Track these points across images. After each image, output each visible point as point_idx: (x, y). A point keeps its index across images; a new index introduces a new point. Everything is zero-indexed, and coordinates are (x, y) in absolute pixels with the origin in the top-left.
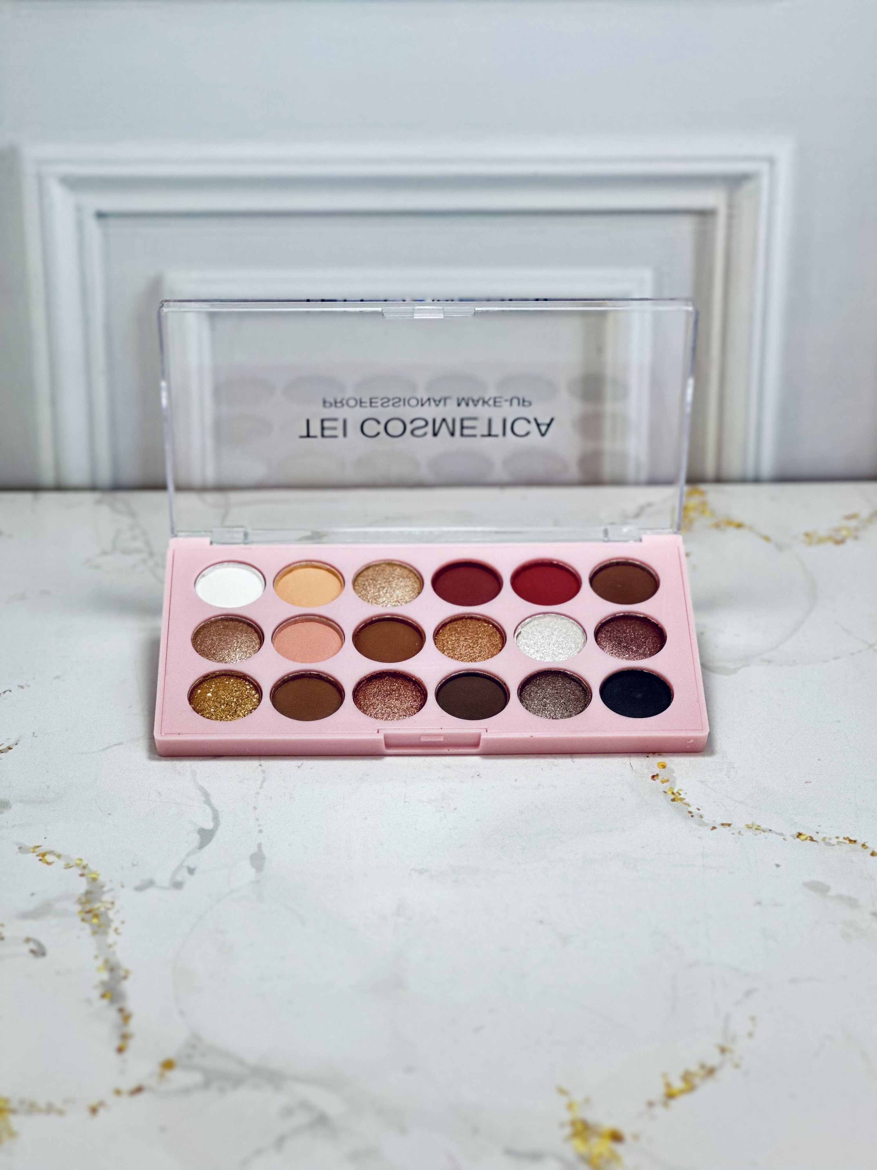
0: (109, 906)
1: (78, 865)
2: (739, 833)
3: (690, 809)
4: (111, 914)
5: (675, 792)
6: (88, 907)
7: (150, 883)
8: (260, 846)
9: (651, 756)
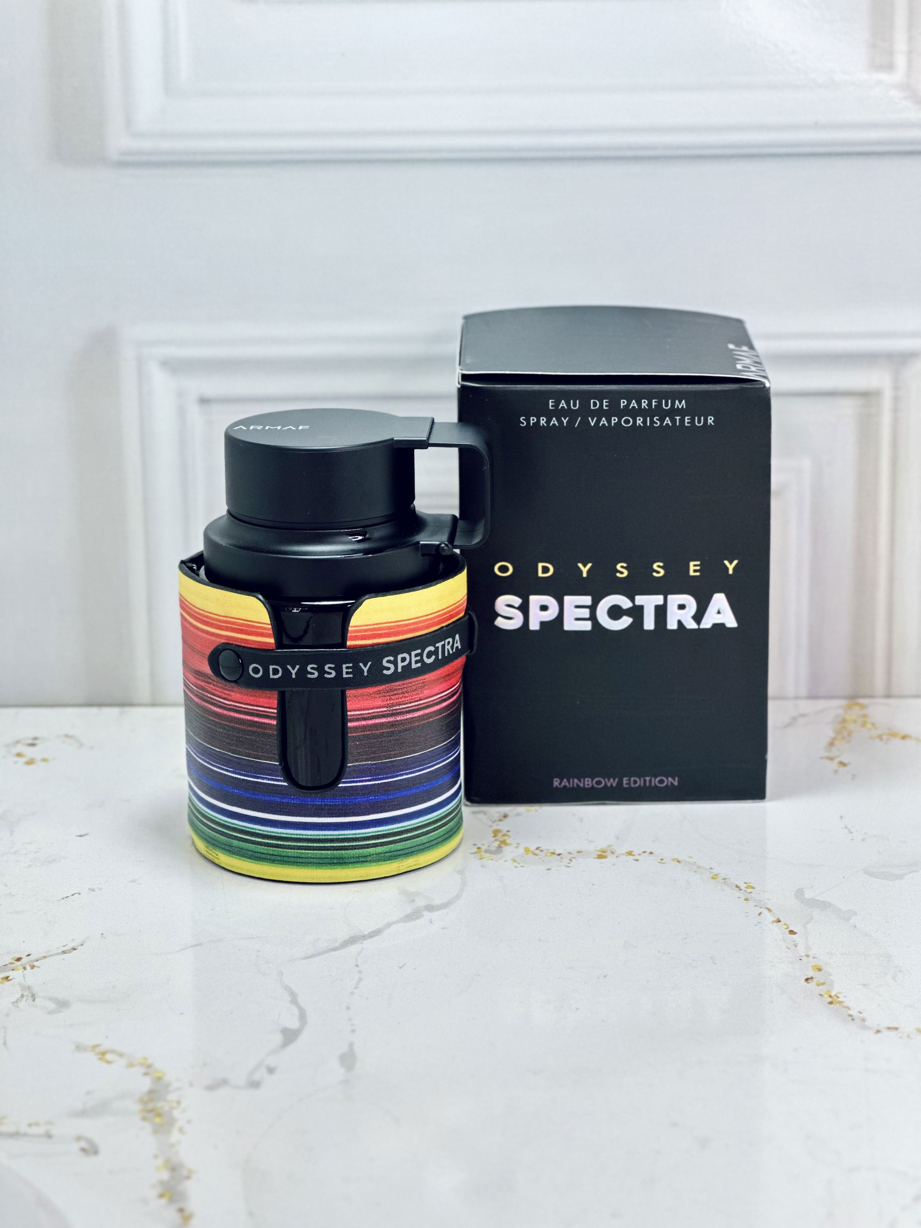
0: (175, 1105)
1: (141, 1064)
2: (908, 1036)
3: (850, 1012)
4: (176, 1113)
5: (833, 994)
6: (151, 1106)
7: (224, 1082)
8: (351, 1045)
9: (804, 958)
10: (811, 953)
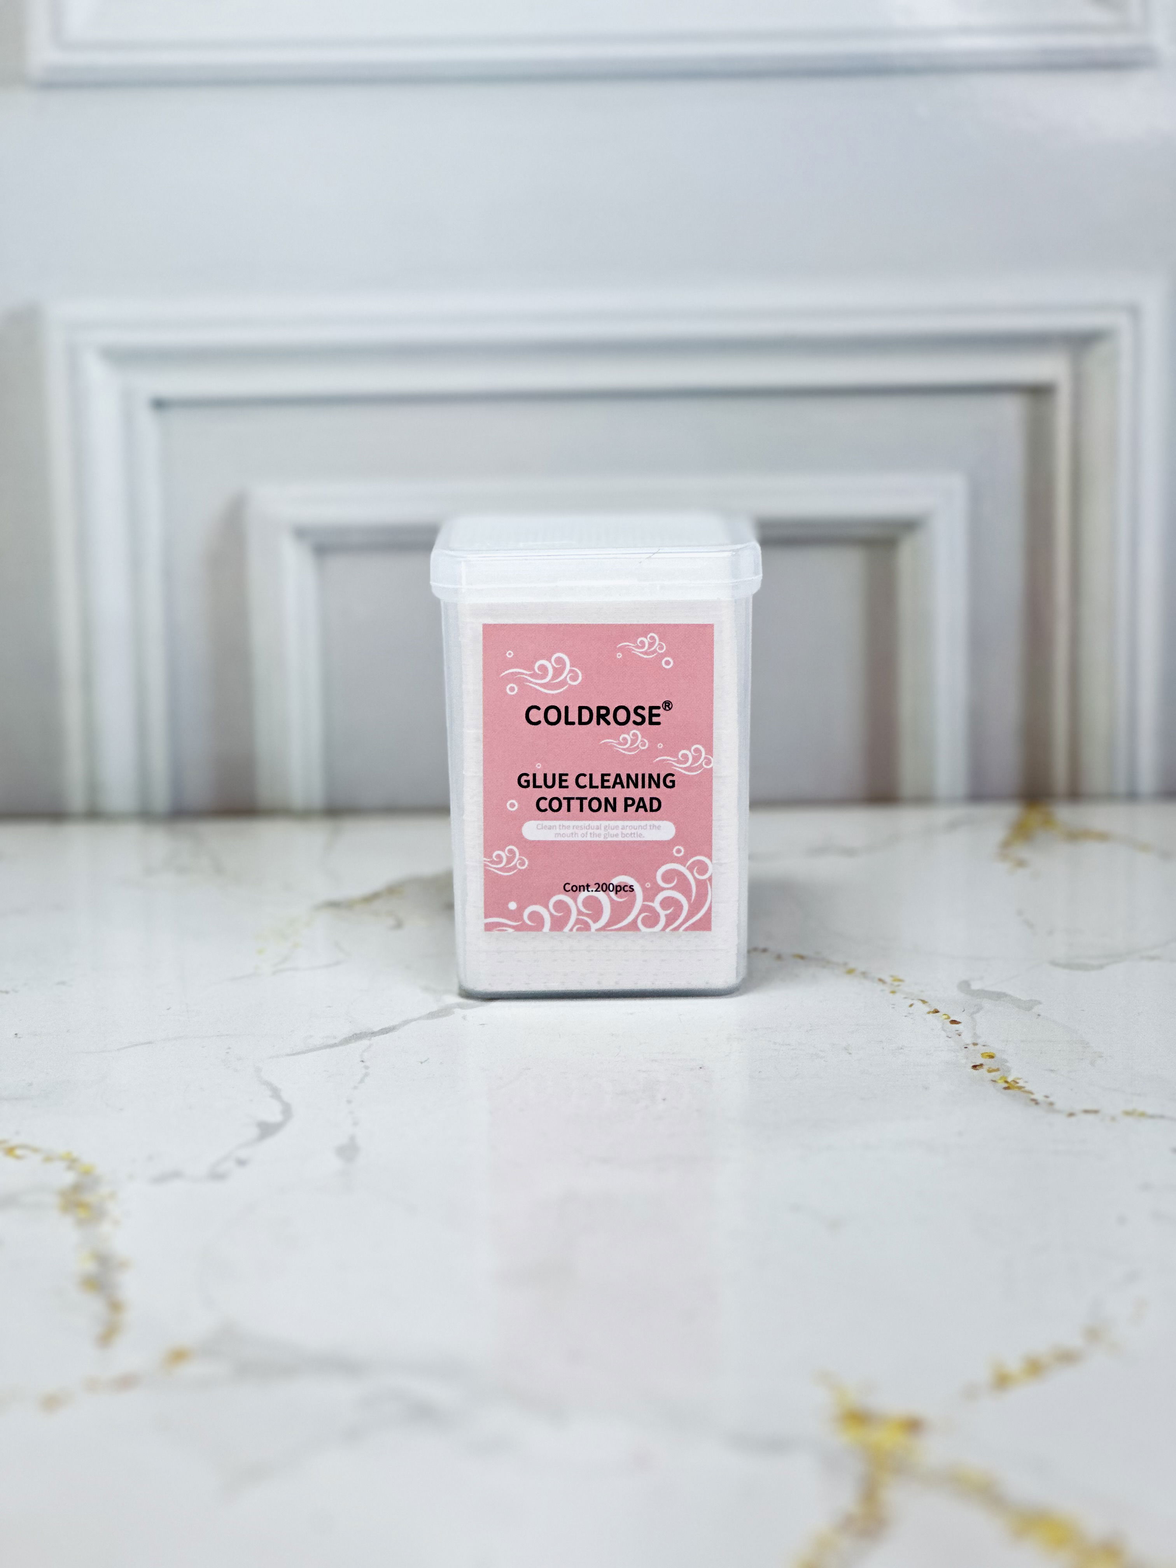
0: (107, 1197)
1: (64, 1159)
2: (1113, 1119)
3: (1033, 1097)
4: (109, 1205)
5: (1010, 1079)
6: (74, 1199)
7: (176, 1175)
8: (352, 1138)
9: (971, 1047)
10: (979, 1041)
